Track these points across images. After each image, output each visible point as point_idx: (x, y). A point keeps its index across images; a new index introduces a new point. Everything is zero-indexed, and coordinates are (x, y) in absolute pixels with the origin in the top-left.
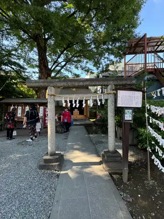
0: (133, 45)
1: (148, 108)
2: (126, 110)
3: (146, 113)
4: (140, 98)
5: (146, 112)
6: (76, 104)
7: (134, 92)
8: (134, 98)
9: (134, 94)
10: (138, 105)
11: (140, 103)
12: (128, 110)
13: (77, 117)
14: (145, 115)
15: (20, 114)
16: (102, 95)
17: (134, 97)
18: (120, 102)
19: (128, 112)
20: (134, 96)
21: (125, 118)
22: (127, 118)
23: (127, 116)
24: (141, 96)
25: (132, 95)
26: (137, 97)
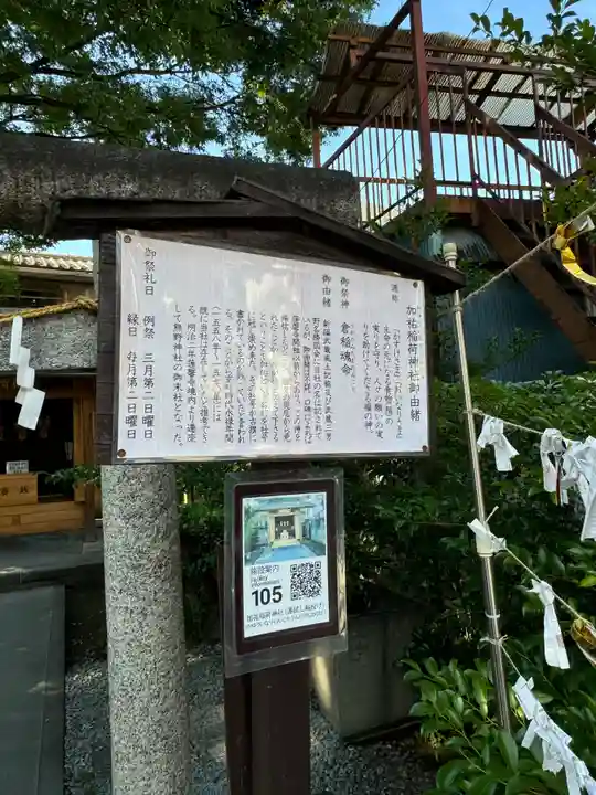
0: (354, 62)
1: (503, 464)
2: (248, 502)
3: (475, 516)
4: (405, 343)
5: (474, 504)
7: (336, 272)
8: (337, 349)
9: (336, 298)
10: (389, 432)
11: (407, 410)
12: (285, 503)
14: (471, 535)
16: (18, 322)
17: (337, 333)
19: (286, 522)
20: (335, 315)
22: (272, 606)
23: (271, 577)
24: (411, 323)
25: (324, 313)
26: (371, 341)
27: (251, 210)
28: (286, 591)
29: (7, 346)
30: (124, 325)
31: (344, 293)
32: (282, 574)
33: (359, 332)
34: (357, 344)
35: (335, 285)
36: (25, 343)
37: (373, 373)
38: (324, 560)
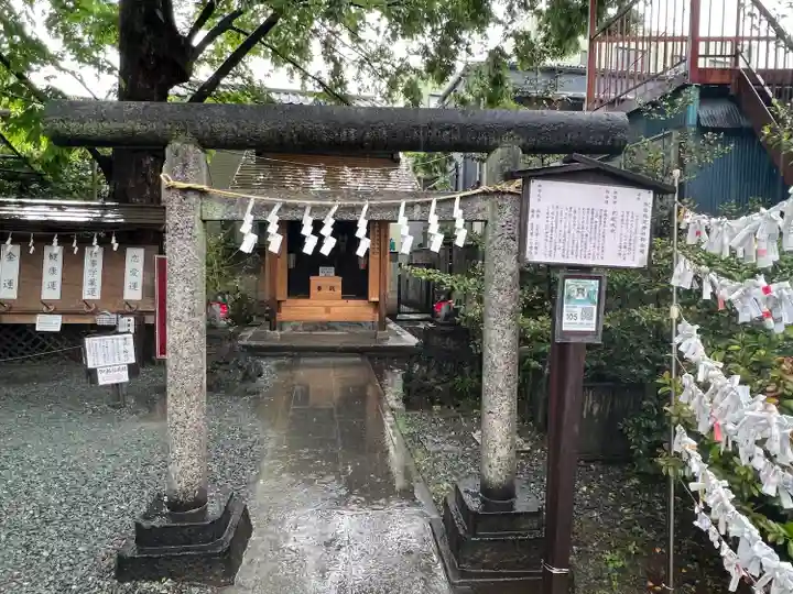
2: (568, 281)
4: (641, 219)
6: (321, 239)
7: (612, 189)
8: (609, 222)
9: (611, 199)
10: (629, 258)
11: (638, 249)
12: (582, 283)
13: (328, 310)
15: (10, 283)
16: (458, 198)
17: (610, 215)
18: (541, 239)
20: (610, 208)
21: (565, 320)
22: (573, 321)
23: (575, 310)
24: (646, 210)
25: (604, 206)
26: (625, 218)
27: (581, 167)
28: (579, 316)
29: (453, 209)
30: (530, 214)
31: (615, 197)
32: (578, 310)
33: (620, 214)
34: (619, 220)
35: (611, 195)
36: (460, 207)
37: (624, 231)
38: (595, 308)
